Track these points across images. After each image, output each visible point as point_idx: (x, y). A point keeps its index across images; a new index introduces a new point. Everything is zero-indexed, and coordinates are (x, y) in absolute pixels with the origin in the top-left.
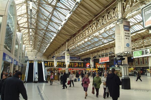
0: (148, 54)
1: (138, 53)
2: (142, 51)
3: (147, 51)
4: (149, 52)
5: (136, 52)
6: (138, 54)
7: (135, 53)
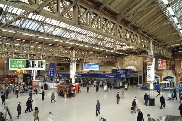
0: (36, 67)
1: (19, 63)
2: (27, 61)
3: (34, 63)
4: (37, 65)
5: (17, 61)
6: (19, 65)
7: (12, 61)
